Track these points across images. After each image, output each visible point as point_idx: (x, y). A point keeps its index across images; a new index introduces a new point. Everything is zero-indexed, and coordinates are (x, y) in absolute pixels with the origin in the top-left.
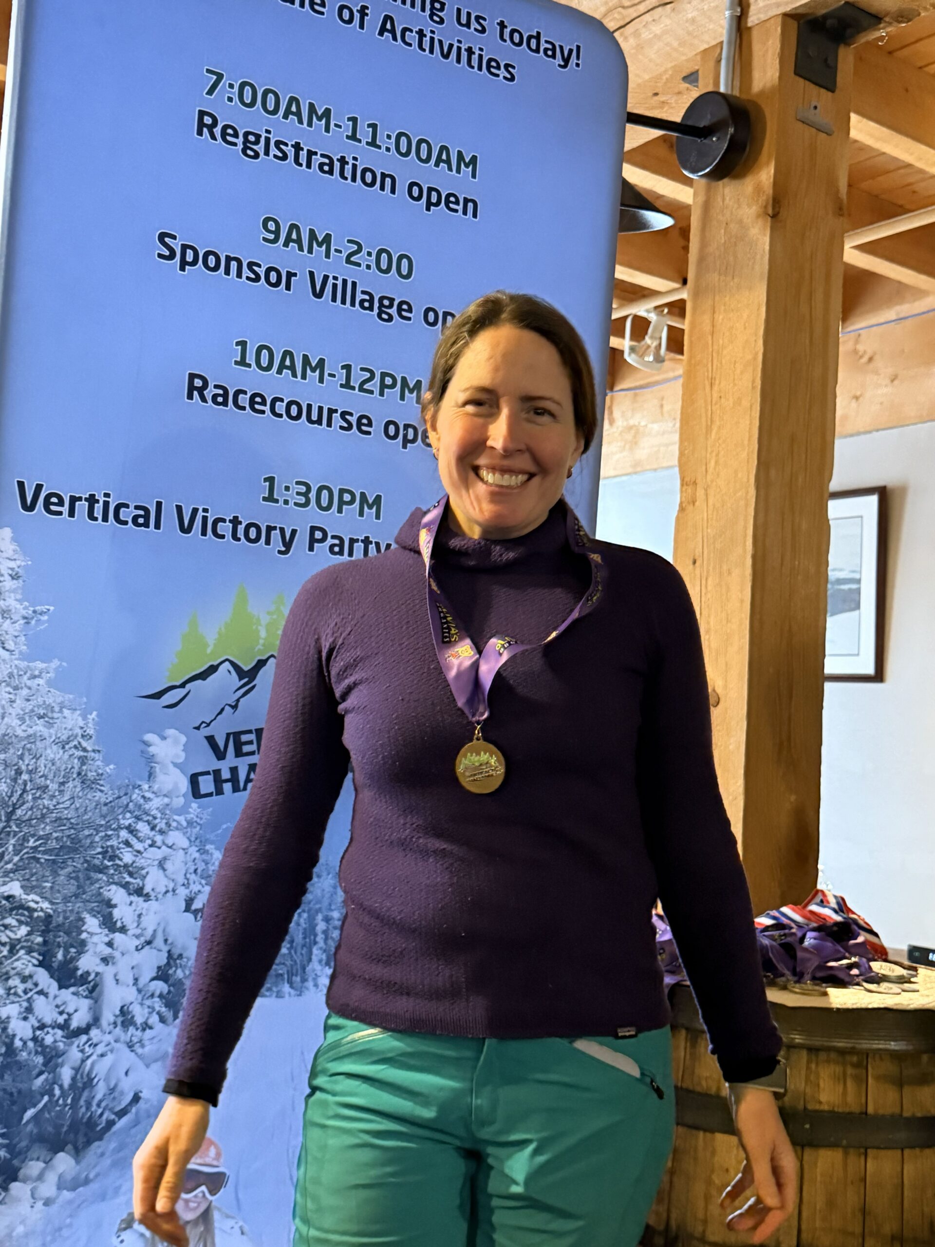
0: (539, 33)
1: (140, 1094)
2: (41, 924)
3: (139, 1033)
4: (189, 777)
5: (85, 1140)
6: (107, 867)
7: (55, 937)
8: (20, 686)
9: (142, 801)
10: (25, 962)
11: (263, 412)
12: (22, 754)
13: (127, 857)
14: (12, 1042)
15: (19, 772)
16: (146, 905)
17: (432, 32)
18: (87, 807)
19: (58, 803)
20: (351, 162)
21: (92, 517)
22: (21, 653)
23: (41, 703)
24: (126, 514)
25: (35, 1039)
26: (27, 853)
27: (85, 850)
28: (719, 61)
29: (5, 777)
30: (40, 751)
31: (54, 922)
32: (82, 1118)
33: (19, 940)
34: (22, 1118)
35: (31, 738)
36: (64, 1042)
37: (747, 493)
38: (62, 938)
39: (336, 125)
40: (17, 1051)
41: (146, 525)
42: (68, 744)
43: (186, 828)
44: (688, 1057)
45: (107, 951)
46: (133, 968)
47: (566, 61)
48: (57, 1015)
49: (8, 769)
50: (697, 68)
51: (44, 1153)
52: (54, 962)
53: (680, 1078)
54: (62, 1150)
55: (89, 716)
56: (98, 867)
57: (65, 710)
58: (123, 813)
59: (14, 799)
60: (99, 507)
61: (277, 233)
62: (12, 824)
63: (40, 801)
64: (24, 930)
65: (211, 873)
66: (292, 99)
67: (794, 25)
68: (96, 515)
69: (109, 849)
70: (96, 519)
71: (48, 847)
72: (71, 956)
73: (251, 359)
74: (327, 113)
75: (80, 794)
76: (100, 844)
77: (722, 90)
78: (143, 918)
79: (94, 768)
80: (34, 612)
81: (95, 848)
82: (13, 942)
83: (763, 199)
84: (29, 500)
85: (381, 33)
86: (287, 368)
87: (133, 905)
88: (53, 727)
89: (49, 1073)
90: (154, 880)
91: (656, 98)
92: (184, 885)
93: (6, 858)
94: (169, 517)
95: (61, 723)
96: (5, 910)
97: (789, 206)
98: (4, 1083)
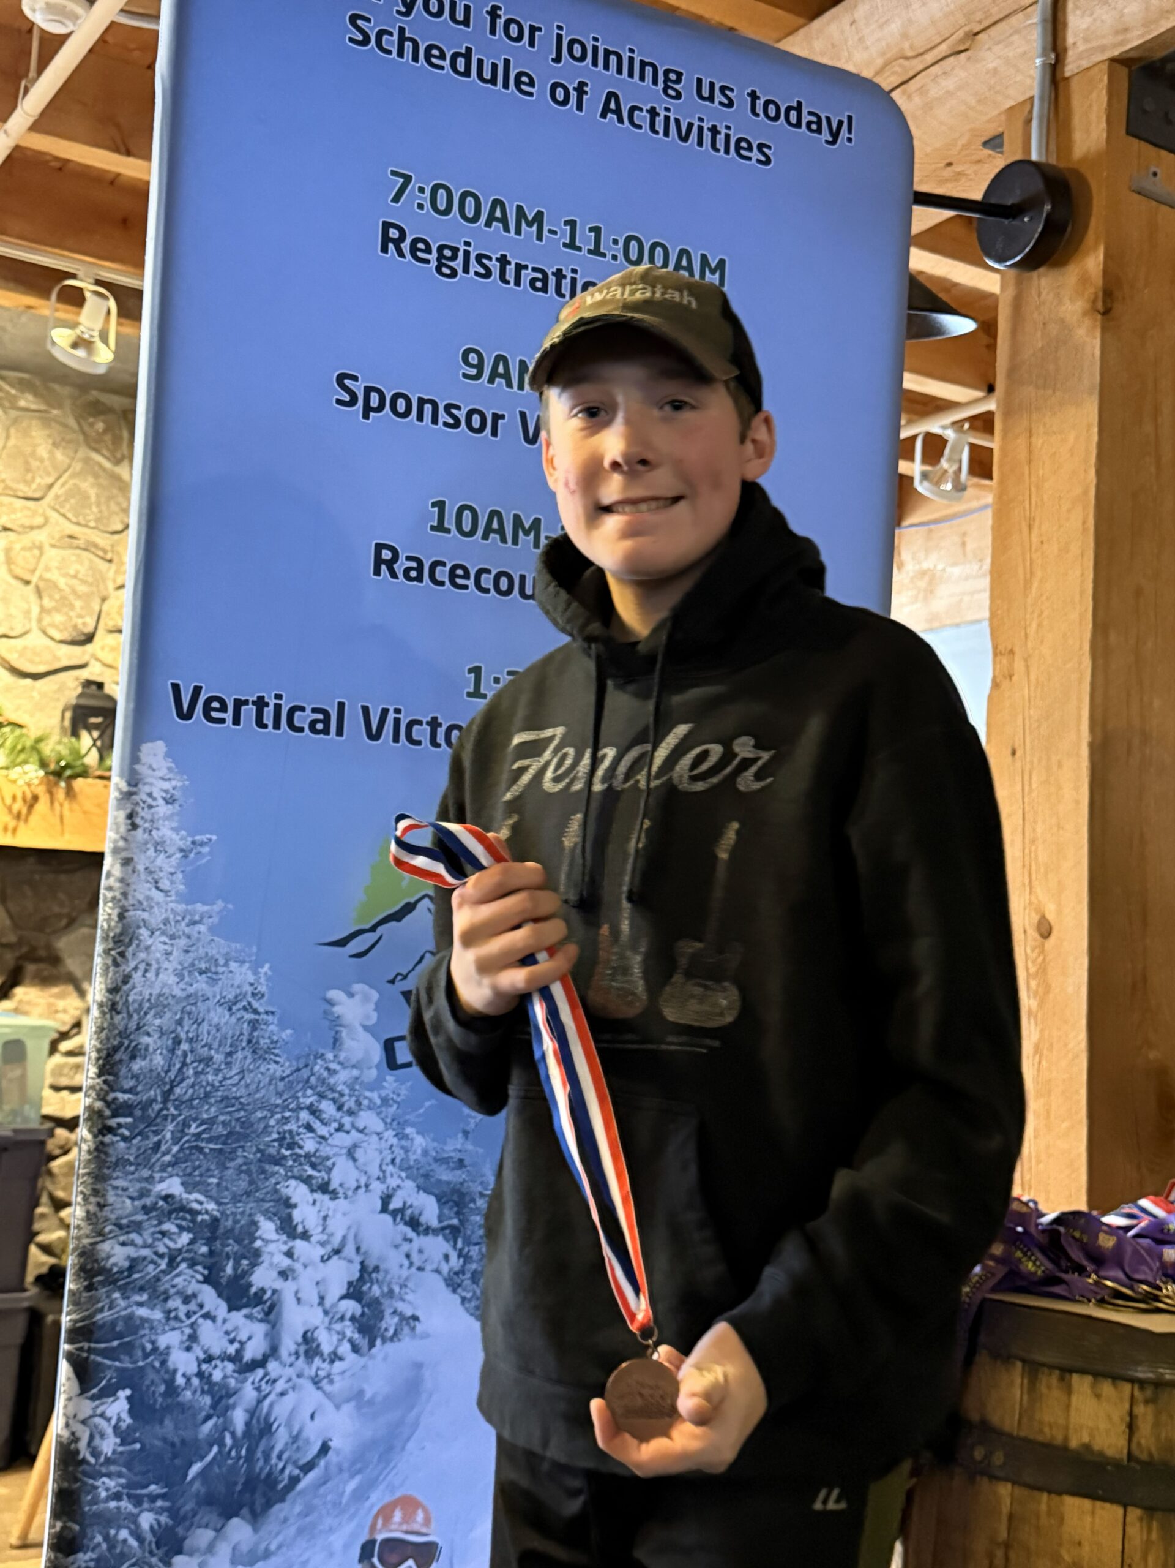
0: (799, 103)
1: (330, 1444)
2: (206, 1230)
3: (326, 1365)
4: (382, 1042)
5: (263, 1501)
6: (284, 1157)
7: (224, 1245)
8: (177, 934)
9: (325, 1074)
10: (187, 1278)
11: (466, 587)
12: (181, 1019)
13: (309, 1145)
14: (173, 1380)
15: (177, 1041)
16: (332, 1204)
17: (667, 109)
18: (259, 1082)
19: (225, 1079)
20: (569, 275)
21: (261, 724)
22: (177, 894)
23: (203, 955)
24: (302, 719)
25: (200, 1374)
26: (188, 1141)
27: (258, 1136)
28: (1029, 121)
29: (161, 1047)
30: (201, 1015)
31: (222, 1227)
32: (259, 1474)
33: (180, 1251)
34: (186, 1475)
35: (193, 999)
36: (236, 1379)
37: (1080, 663)
38: (232, 1247)
39: (551, 231)
40: (180, 1390)
41: (326, 731)
42: (235, 1004)
43: (379, 1107)
44: (1025, 1397)
45: (286, 1262)
46: (318, 1283)
47: (835, 136)
48: (227, 1344)
49: (165, 1038)
50: (1000, 130)
51: (214, 1519)
52: (223, 1278)
53: (1016, 1424)
54: (236, 1515)
55: (260, 970)
56: (274, 1157)
57: (231, 963)
58: (304, 1089)
59: (172, 1075)
60: (269, 712)
61: (480, 367)
62: (170, 1105)
63: (202, 1077)
64: (185, 1238)
65: (412, 1163)
66: (496, 202)
67: (1123, 72)
68: (265, 721)
69: (287, 1135)
70: (265, 726)
71: (213, 1133)
72: (243, 1270)
73: (450, 522)
74: (539, 216)
75: (251, 1067)
76: (275, 1130)
77: (1034, 157)
78: (329, 1222)
79: (267, 1035)
80: (193, 843)
81: (270, 1134)
82: (173, 1252)
83: (1090, 291)
84: (185, 706)
85: (604, 115)
86: (495, 531)
87: (318, 1204)
88: (217, 984)
89: (218, 1417)
90: (342, 1173)
91: (949, 169)
92: (378, 1178)
93: (163, 1148)
94: (354, 721)
95: (227, 978)
96: (163, 1211)
97: (1124, 298)
98: (164, 1430)
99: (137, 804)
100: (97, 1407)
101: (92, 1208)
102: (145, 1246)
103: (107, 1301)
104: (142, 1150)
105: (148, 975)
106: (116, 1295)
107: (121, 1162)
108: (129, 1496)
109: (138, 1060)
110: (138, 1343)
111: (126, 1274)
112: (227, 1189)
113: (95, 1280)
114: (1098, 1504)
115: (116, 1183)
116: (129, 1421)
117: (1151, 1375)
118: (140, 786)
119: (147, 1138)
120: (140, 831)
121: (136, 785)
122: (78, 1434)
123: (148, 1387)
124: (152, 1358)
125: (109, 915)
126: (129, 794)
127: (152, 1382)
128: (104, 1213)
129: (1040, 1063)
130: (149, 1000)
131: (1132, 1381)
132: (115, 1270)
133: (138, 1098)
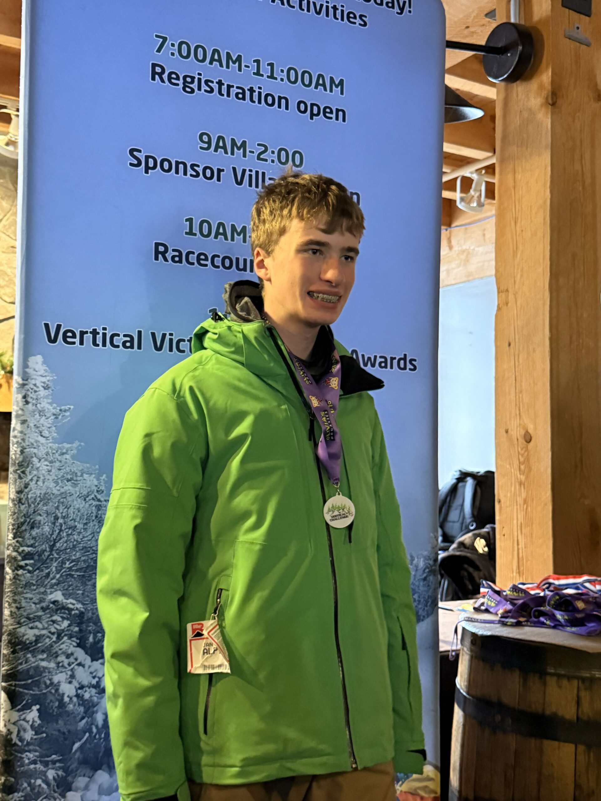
2: (77, 618)
7: (87, 626)
8: (54, 460)
10: (68, 645)
11: (206, 265)
12: (58, 506)
14: (62, 699)
15: (56, 518)
19: (84, 537)
20: (257, 90)
21: (95, 344)
22: (53, 438)
23: (69, 471)
24: (118, 341)
25: (77, 696)
26: (65, 572)
28: (509, 2)
29: (48, 522)
30: (69, 503)
31: (86, 616)
33: (63, 630)
34: (72, 749)
35: (64, 495)
36: (97, 697)
37: (544, 295)
38: (92, 627)
39: (246, 66)
40: (66, 704)
41: (132, 347)
42: (87, 497)
47: (402, 9)
48: (92, 679)
49: (49, 517)
50: (494, 7)
51: (88, 772)
52: (88, 643)
54: (100, 769)
55: (101, 478)
57: (85, 475)
59: (55, 536)
60: (100, 337)
61: (209, 143)
62: (54, 552)
63: (71, 536)
64: (66, 623)
66: (215, 51)
68: (98, 343)
70: (98, 345)
71: (78, 567)
72: (99, 639)
73: (196, 230)
74: (239, 58)
77: (512, 21)
80: (61, 410)
82: (59, 631)
83: (544, 93)
84: (53, 335)
86: (221, 234)
88: (78, 486)
89: (88, 718)
91: (467, 30)
93: (51, 576)
94: (147, 341)
95: (83, 483)
96: (53, 610)
97: (563, 97)
98: (58, 726)
99: (28, 390)
100: (21, 715)
101: (14, 610)
102: (44, 629)
103: (24, 659)
104: (40, 578)
105: (38, 483)
106: (29, 655)
107: (28, 585)
108: (41, 762)
109: (35, 529)
110: (42, 680)
111: (34, 644)
112: (88, 596)
113: (17, 648)
114: (562, 744)
115: (26, 596)
116: (39, 722)
117: (588, 675)
118: (29, 380)
119: (42, 571)
120: (30, 405)
121: (27, 380)
122: (11, 730)
123: (49, 704)
124: (50, 688)
125: (16, 451)
126: (23, 385)
127: (51, 701)
128: (20, 612)
129: (527, 509)
130: (40, 497)
131: (578, 678)
132: (28, 642)
133: (37, 549)
